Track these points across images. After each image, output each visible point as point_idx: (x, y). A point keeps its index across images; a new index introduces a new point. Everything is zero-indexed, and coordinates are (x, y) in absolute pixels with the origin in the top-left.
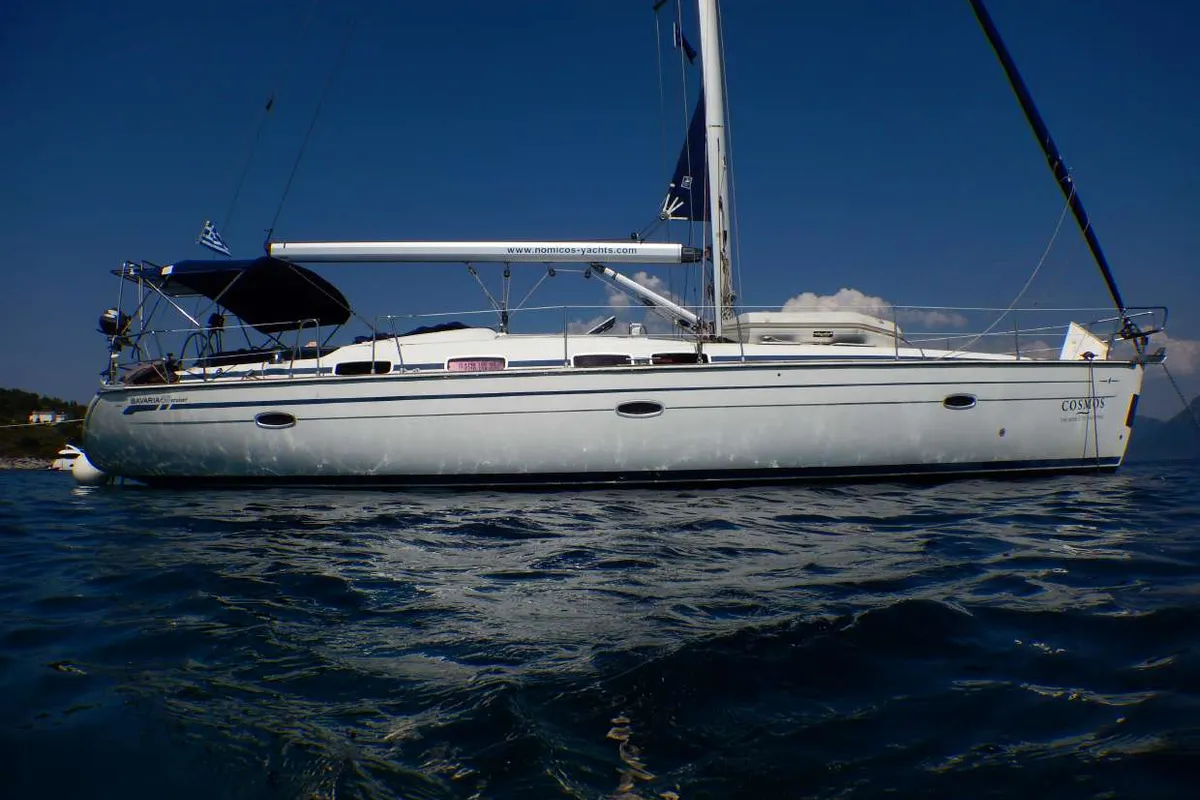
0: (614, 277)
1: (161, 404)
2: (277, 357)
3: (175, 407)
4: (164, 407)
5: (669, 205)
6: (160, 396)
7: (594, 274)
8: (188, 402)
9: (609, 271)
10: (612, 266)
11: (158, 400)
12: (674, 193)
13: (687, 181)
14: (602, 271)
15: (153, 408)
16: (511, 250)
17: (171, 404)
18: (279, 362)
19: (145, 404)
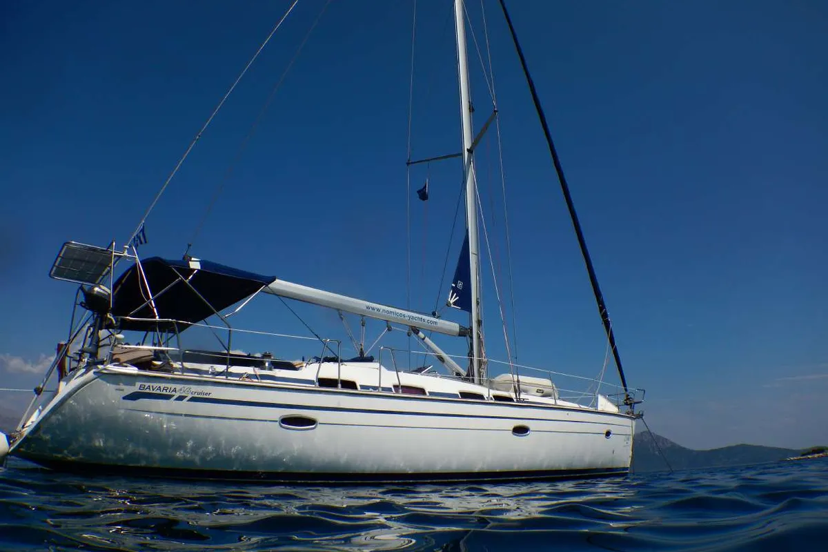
0: (423, 339)
1: (177, 395)
2: (267, 364)
3: (193, 399)
4: (181, 398)
5: (452, 297)
6: (178, 387)
7: (413, 335)
8: (210, 397)
9: (421, 335)
10: (424, 331)
11: (175, 390)
12: (455, 290)
13: (460, 285)
14: (417, 333)
15: (168, 397)
16: (368, 308)
17: (190, 396)
18: (270, 369)
19: (158, 392)
